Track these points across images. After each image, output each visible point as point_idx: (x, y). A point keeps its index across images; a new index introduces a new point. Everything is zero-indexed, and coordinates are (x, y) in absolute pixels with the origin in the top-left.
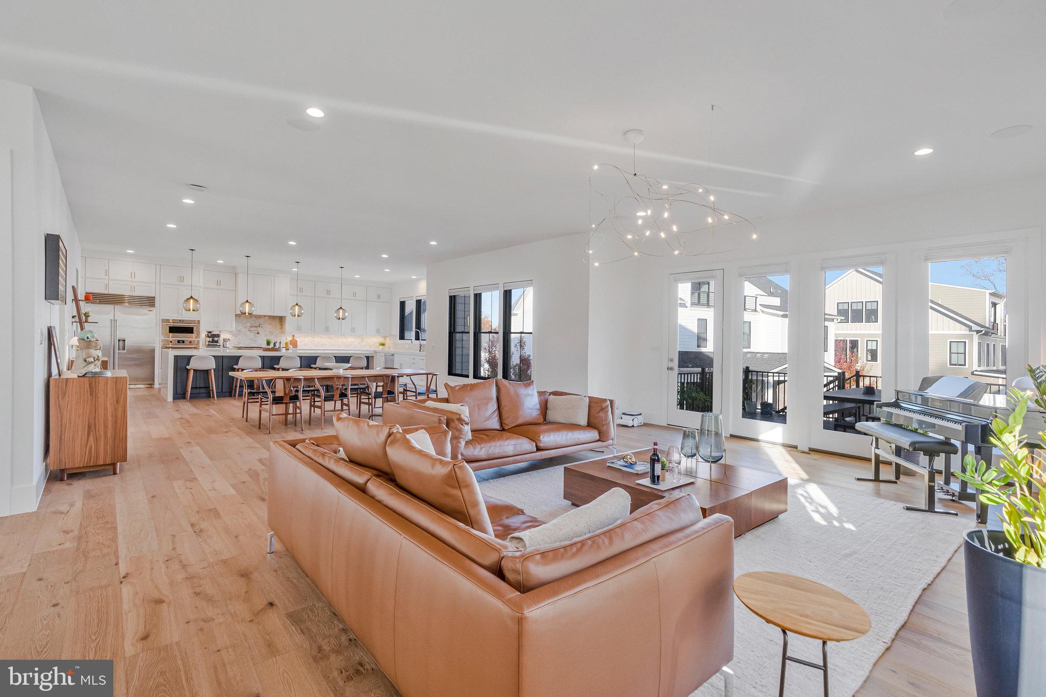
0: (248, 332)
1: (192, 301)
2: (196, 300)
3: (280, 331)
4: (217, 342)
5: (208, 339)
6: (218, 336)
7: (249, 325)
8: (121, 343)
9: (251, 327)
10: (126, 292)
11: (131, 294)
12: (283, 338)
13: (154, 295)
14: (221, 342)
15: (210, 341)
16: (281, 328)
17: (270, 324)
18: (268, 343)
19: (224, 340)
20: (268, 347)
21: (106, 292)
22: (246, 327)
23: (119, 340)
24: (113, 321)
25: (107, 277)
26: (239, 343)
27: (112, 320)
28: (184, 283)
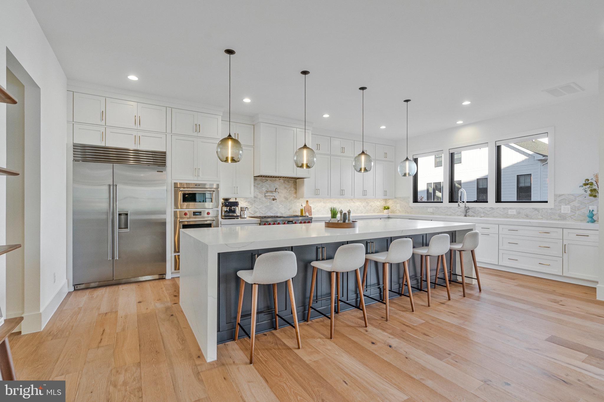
0: (264, 199)
1: (230, 143)
2: (236, 142)
3: (295, 196)
4: (234, 212)
5: (225, 209)
6: (236, 204)
7: (264, 189)
8: (123, 217)
9: (267, 192)
10: (129, 145)
11: (136, 148)
12: (298, 204)
13: (164, 150)
14: (238, 213)
15: (226, 211)
16: (296, 193)
17: (285, 188)
18: (334, 215)
19: (242, 209)
20: (334, 221)
21: (103, 144)
22: (261, 192)
23: (120, 215)
24: (112, 187)
25: (104, 122)
26: (255, 212)
27: (110, 186)
28: (199, 135)
